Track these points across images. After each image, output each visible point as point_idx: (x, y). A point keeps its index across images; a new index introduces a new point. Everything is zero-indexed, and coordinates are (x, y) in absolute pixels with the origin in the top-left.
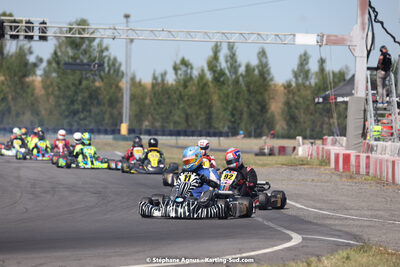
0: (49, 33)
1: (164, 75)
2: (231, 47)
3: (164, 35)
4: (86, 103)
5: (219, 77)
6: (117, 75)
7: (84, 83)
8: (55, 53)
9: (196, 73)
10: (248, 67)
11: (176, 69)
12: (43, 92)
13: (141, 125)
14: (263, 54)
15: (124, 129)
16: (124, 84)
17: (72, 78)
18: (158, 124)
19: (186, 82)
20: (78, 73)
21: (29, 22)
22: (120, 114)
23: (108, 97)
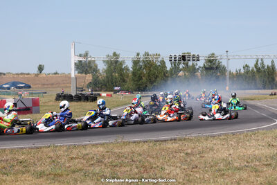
0: (200, 58)
1: (240, 70)
2: (262, 60)
5: (259, 70)
6: (225, 71)
7: (214, 74)
8: (204, 65)
9: (250, 69)
10: (268, 66)
11: (244, 68)
14: (273, 62)
15: (227, 88)
16: (227, 74)
19: (247, 72)
20: (212, 71)
22: (226, 84)
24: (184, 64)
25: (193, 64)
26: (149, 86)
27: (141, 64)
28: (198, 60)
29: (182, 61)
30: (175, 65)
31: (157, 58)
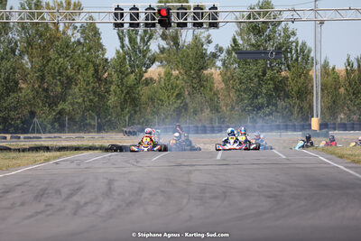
0: (221, 19)
3: (351, 15)
4: (271, 95)
6: (306, 63)
7: (269, 73)
8: (235, 40)
12: (223, 85)
13: (336, 118)
15: (315, 123)
16: (315, 73)
17: (254, 69)
18: (355, 117)
20: (261, 62)
21: (198, 7)
22: (311, 107)
23: (296, 89)
24: (164, 37)
25: (196, 38)
26: (44, 115)
27: (14, 35)
28: (214, 25)
29: (159, 30)
30: (132, 41)
31: (71, 17)
